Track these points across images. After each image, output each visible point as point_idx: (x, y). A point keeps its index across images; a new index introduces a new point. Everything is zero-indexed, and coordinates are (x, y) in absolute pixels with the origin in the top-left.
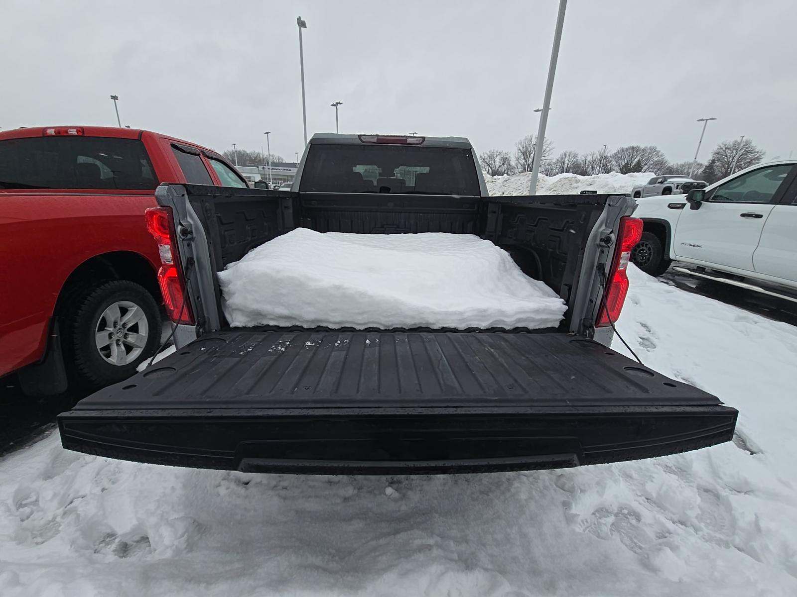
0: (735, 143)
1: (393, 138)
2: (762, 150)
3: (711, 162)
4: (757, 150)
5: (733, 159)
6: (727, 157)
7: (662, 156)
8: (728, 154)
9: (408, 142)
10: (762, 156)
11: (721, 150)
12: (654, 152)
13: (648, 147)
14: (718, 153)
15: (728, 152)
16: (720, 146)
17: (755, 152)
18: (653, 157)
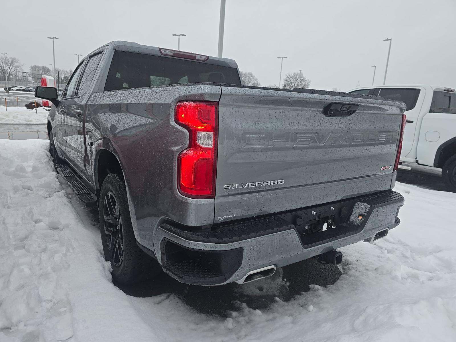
0: (295, 74)
1: (186, 54)
2: (309, 80)
3: (284, 86)
4: (306, 79)
5: (295, 85)
6: (291, 83)
7: (256, 80)
8: (292, 81)
9: (197, 58)
10: (310, 83)
11: (288, 79)
12: (251, 76)
13: (248, 72)
14: (287, 80)
15: (292, 80)
16: (287, 76)
17: (305, 81)
18: (251, 80)
